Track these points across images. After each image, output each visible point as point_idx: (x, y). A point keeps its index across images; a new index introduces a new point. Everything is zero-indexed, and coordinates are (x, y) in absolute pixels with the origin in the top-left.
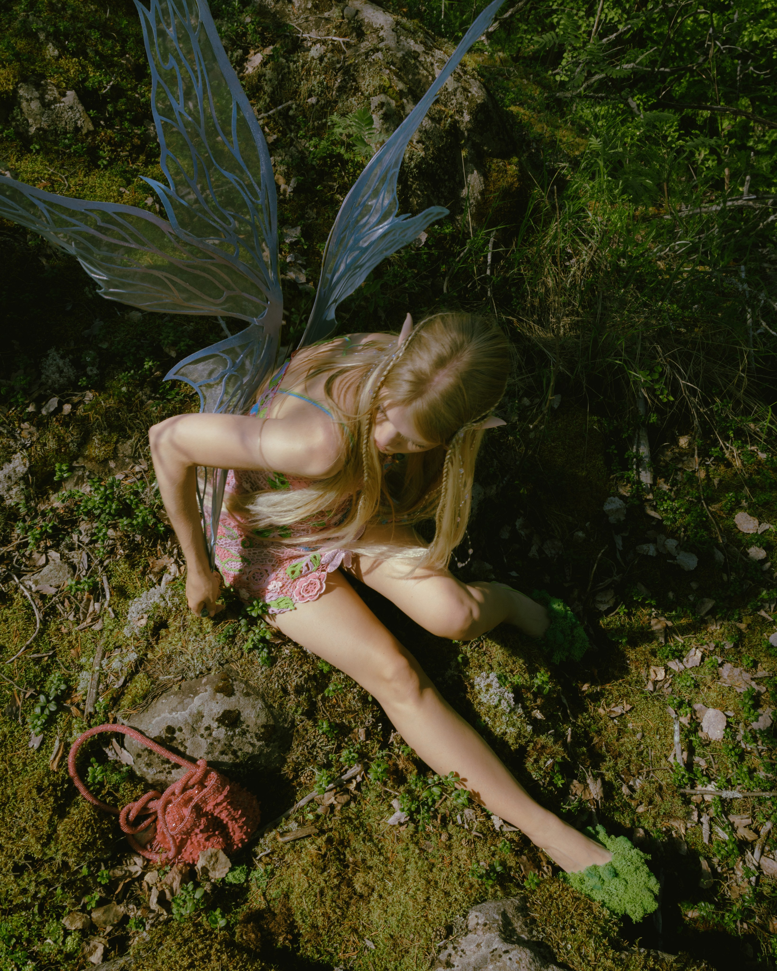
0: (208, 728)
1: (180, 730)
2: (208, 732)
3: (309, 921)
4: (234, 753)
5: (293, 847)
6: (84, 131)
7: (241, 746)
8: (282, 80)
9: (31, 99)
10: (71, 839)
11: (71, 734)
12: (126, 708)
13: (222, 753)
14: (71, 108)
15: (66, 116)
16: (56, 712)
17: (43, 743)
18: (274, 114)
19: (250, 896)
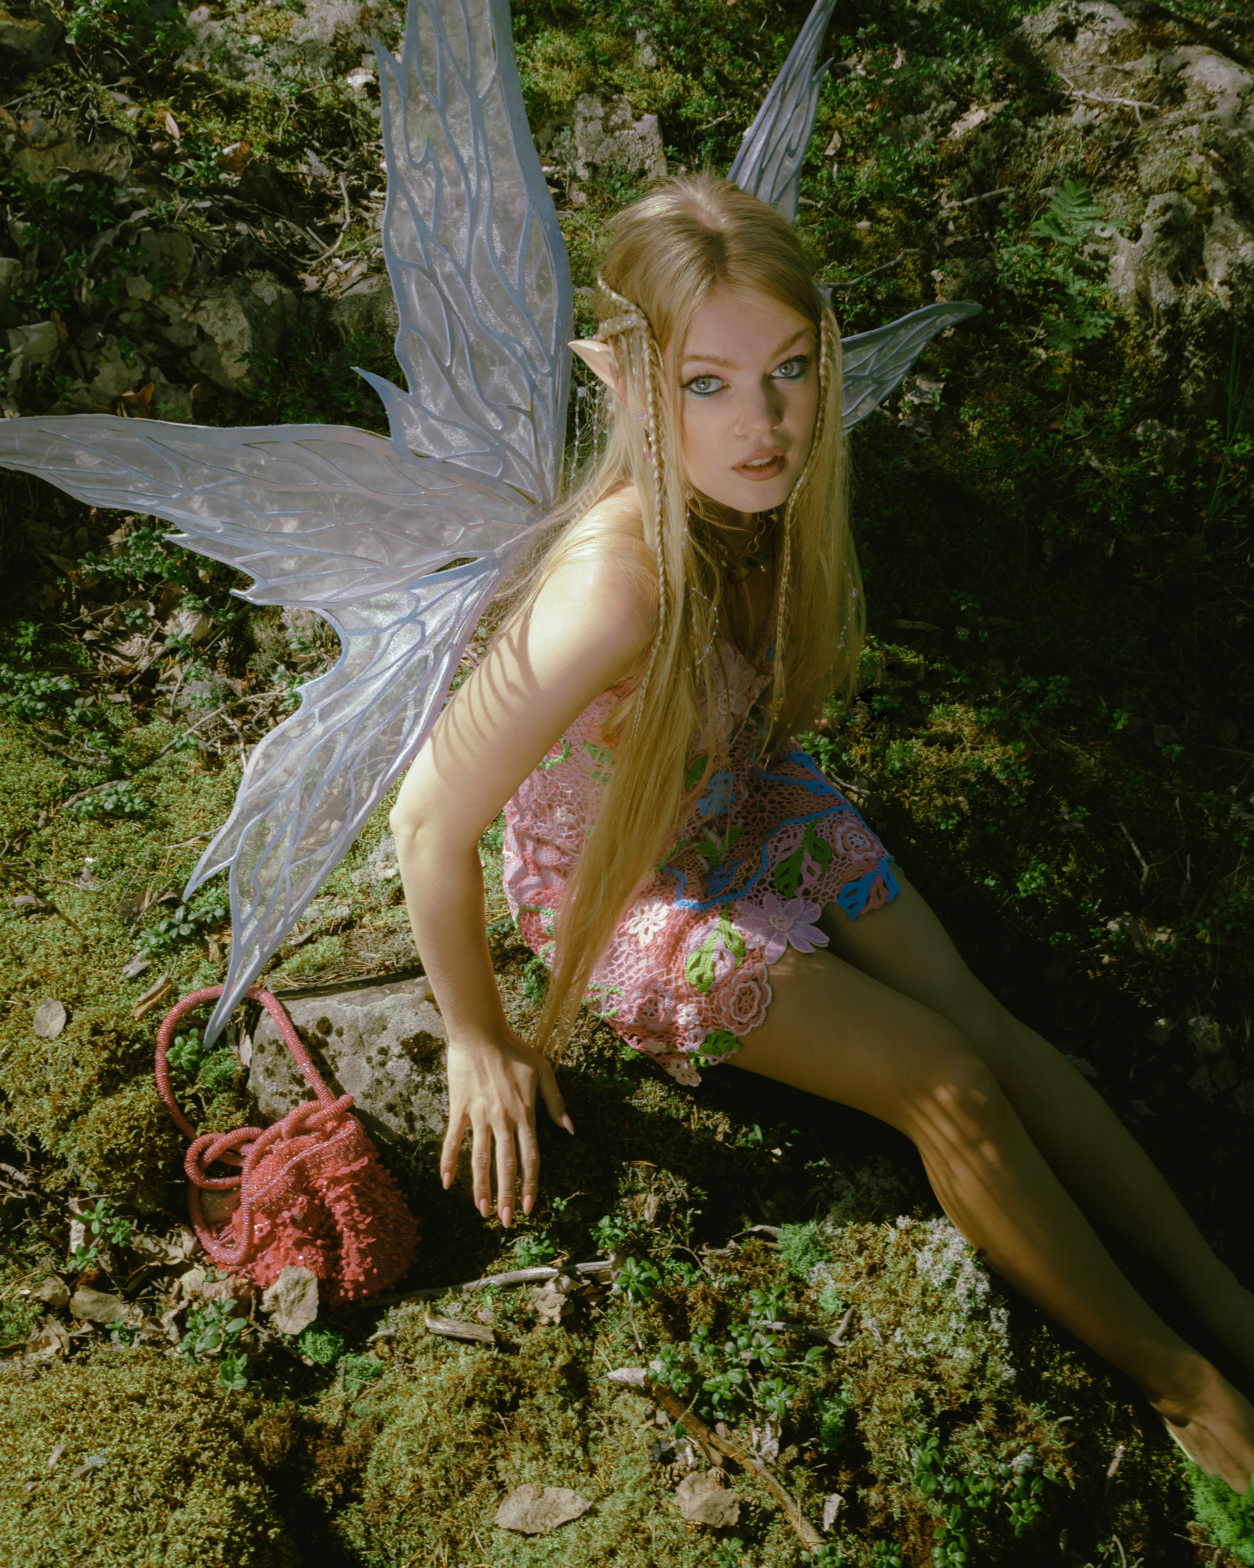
0: (383, 1051)
1: (340, 1033)
2: (381, 1058)
3: (385, 1478)
4: (410, 1118)
5: (436, 1346)
6: (652, 177)
7: (426, 1113)
8: (1008, 154)
9: (591, 118)
10: (99, 1132)
11: (190, 980)
12: (284, 974)
13: (391, 1108)
14: (642, 138)
15: (631, 150)
16: (187, 940)
17: (143, 973)
18: (972, 205)
19: (322, 1396)
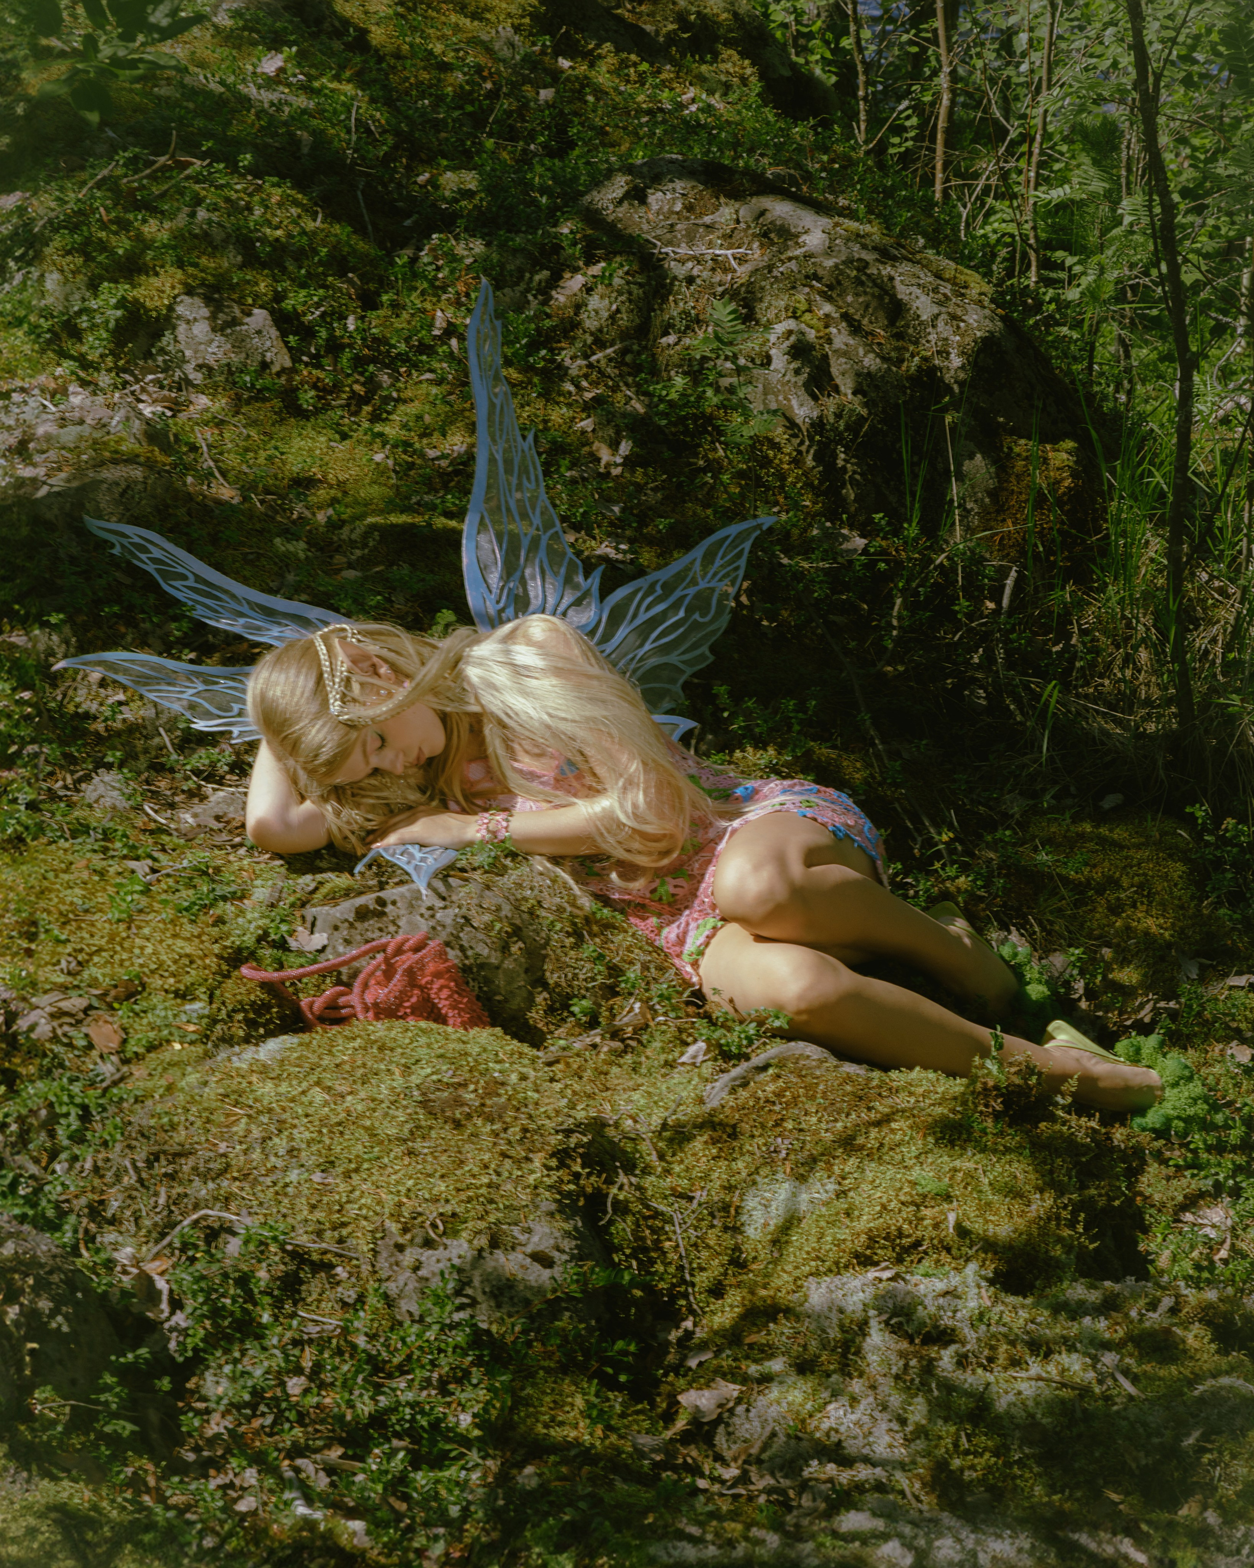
0: (430, 908)
2: (430, 913)
6: (276, 368)
8: (618, 311)
9: (195, 320)
15: (248, 344)
